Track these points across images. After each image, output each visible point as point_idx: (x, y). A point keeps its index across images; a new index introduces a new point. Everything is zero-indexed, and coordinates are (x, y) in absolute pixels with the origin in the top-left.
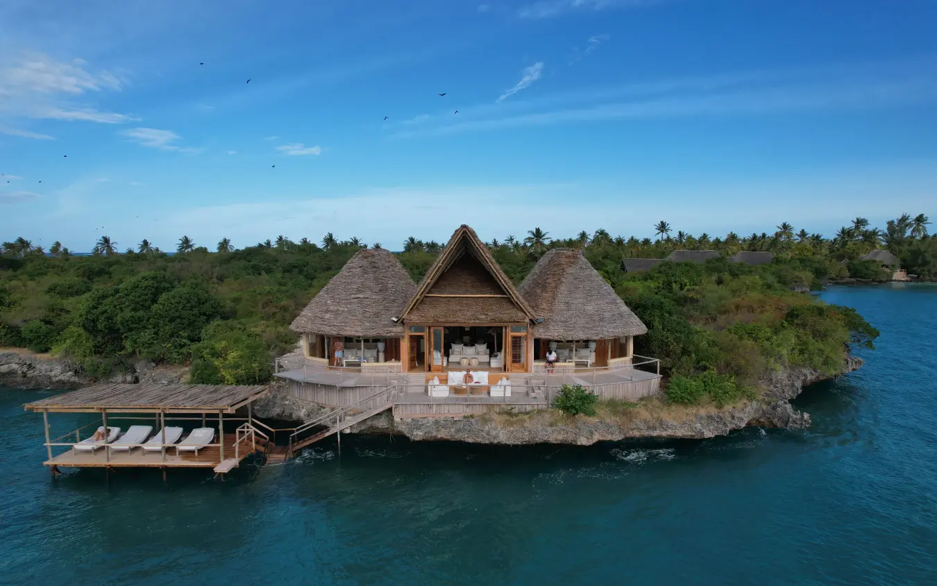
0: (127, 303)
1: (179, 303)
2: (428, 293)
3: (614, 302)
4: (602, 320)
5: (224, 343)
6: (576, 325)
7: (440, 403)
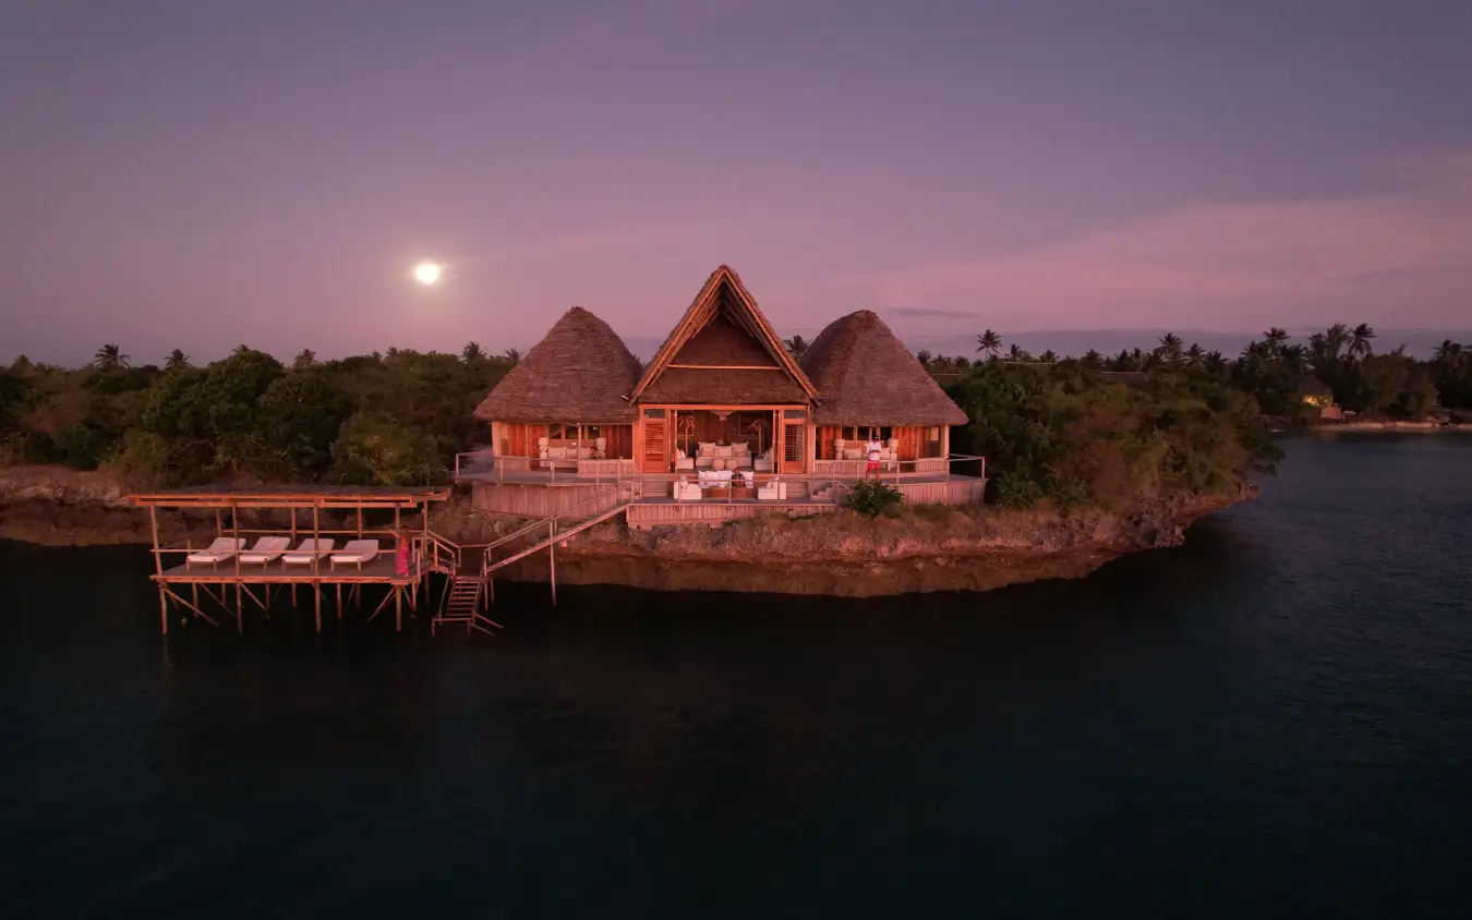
0: (222, 393)
1: (297, 393)
2: (672, 363)
3: (923, 381)
4: (908, 402)
5: (376, 439)
6: (873, 408)
7: (691, 504)
